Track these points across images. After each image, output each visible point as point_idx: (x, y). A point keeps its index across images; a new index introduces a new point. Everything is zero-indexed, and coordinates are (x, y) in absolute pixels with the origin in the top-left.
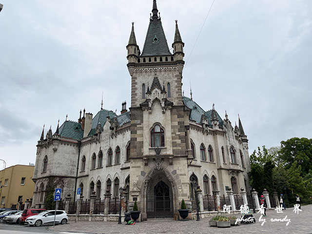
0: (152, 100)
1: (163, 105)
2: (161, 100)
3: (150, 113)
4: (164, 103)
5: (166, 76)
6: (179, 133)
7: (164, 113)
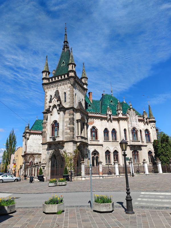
0: (52, 106)
1: (58, 109)
2: (57, 105)
3: (51, 115)
4: (58, 107)
5: (63, 89)
6: (69, 126)
7: (59, 114)
